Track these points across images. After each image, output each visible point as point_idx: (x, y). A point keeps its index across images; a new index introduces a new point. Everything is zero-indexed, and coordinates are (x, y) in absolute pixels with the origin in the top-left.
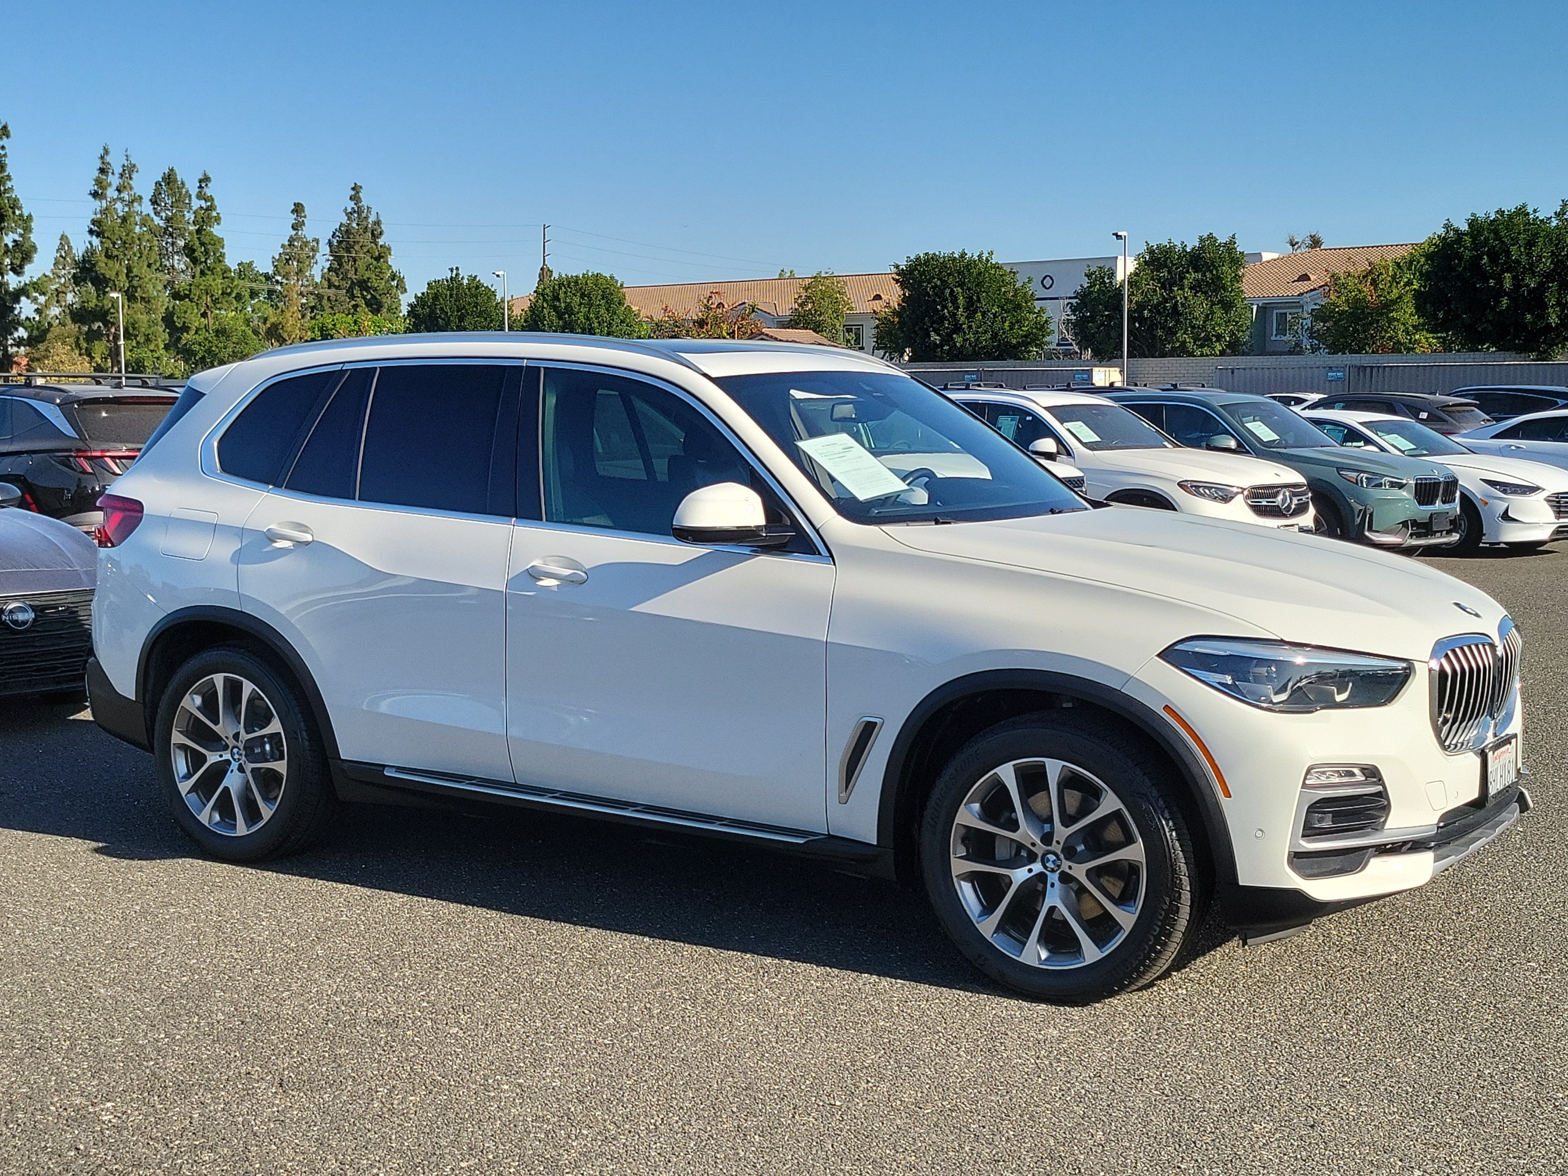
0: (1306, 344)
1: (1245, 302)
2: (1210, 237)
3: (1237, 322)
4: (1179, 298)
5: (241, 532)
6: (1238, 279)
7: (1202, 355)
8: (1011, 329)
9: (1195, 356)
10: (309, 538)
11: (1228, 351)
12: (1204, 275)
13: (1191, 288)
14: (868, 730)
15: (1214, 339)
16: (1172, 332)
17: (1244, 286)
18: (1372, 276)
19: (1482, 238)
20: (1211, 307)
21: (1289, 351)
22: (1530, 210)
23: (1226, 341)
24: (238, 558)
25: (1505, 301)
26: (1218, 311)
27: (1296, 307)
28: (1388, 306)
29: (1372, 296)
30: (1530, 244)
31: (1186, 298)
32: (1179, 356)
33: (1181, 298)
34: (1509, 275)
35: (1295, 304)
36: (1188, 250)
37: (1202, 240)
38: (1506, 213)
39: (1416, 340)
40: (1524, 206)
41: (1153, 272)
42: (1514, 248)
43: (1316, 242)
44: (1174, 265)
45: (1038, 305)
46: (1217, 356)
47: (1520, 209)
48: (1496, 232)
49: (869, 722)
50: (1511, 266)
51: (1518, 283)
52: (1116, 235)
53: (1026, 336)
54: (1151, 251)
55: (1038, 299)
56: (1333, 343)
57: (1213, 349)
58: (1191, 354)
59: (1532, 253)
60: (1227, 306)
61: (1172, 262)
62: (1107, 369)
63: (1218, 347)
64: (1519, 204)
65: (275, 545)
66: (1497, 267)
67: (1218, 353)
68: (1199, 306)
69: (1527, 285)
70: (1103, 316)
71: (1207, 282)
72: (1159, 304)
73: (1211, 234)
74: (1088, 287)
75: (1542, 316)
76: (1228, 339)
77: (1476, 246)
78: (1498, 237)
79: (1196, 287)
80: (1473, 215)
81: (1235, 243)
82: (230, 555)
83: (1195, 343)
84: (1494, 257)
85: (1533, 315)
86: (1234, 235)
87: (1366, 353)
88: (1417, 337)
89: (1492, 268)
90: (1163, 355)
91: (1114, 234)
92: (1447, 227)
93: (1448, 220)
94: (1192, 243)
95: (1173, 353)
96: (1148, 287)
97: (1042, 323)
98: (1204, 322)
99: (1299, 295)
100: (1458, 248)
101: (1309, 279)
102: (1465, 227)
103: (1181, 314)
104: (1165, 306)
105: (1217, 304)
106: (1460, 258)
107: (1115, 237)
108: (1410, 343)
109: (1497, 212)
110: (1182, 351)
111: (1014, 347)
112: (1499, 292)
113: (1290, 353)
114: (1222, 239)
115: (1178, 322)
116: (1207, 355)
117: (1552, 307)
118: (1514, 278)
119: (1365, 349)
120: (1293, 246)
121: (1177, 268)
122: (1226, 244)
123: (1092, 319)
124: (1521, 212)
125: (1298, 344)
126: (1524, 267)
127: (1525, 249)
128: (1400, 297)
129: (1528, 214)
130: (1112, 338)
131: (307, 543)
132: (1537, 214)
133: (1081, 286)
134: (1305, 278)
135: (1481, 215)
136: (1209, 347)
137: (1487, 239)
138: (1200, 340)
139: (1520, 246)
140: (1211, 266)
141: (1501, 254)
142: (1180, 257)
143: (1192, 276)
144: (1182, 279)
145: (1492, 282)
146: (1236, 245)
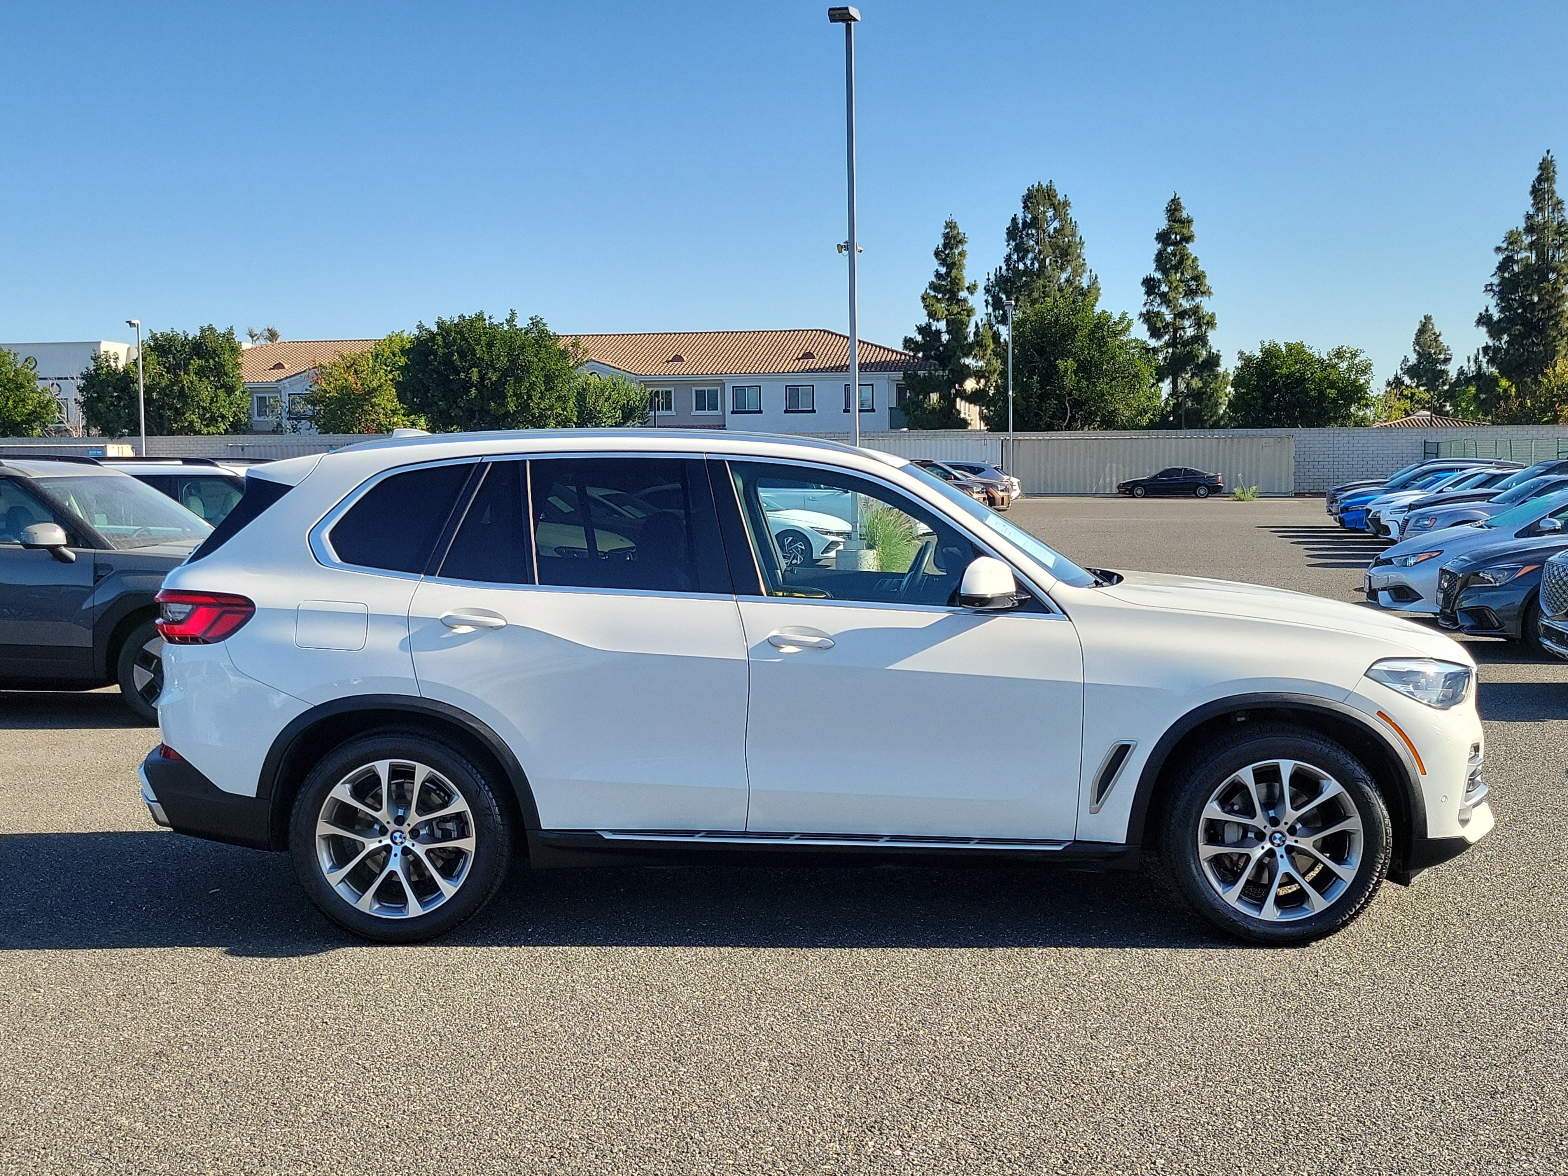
0: (287, 424)
1: (246, 386)
2: (211, 328)
3: (239, 405)
4: (185, 382)
5: (407, 621)
6: (237, 365)
7: (209, 434)
8: (15, 408)
9: (203, 435)
10: (503, 623)
11: (230, 430)
12: (207, 361)
13: (196, 373)
14: (1122, 752)
15: (220, 419)
16: (179, 413)
17: (243, 372)
18: (352, 366)
19: (451, 338)
20: (216, 391)
21: (273, 430)
22: (486, 317)
23: (229, 421)
24: (408, 645)
25: (473, 391)
26: (221, 393)
27: (274, 392)
28: (371, 393)
29: (356, 384)
30: (490, 345)
31: (192, 382)
32: (187, 434)
33: (187, 382)
34: (476, 370)
35: (275, 388)
36: (190, 339)
37: (203, 330)
38: (468, 318)
39: (394, 423)
40: (481, 313)
41: (158, 358)
42: (478, 348)
43: (273, 335)
44: (178, 352)
45: (40, 385)
46: (222, 434)
47: (479, 316)
48: (460, 332)
49: (1122, 746)
50: (477, 363)
51: (482, 377)
52: (129, 322)
53: (29, 415)
54: (154, 338)
55: (41, 379)
56: (324, 424)
57: (218, 428)
58: (199, 433)
59: (491, 352)
60: (230, 390)
61: (176, 349)
62: (120, 446)
63: (222, 427)
64: (478, 311)
65: (454, 631)
66: (466, 363)
67: (223, 432)
68: (205, 390)
69: (490, 379)
70: (112, 397)
71: (211, 368)
72: (167, 386)
73: (211, 325)
74: (94, 370)
75: (504, 405)
76: (231, 419)
77: (446, 345)
78: (464, 338)
79: (201, 373)
80: (440, 318)
81: (233, 334)
82: (398, 643)
83: (201, 423)
84: (462, 355)
85: (495, 403)
86: (232, 327)
87: (354, 433)
88: (396, 419)
89: (462, 364)
90: (171, 433)
91: (127, 322)
92: (420, 327)
93: (420, 322)
94: (194, 333)
95: (182, 431)
96: (155, 371)
97: (45, 402)
98: (210, 404)
99: (276, 381)
100: (432, 346)
101: (284, 368)
102: (435, 329)
103: (188, 397)
104: (173, 389)
105: (221, 388)
106: (435, 354)
107: (128, 324)
108: (390, 425)
109: (459, 317)
110: (190, 430)
111: (18, 424)
112: (467, 385)
113: (274, 432)
114: (221, 329)
115: (185, 403)
116: (213, 434)
117: (510, 397)
118: (480, 372)
119: (353, 430)
120: (252, 337)
121: (181, 355)
122: (224, 334)
123: (99, 399)
124: (480, 317)
125: (279, 425)
126: (487, 364)
127: (486, 348)
128: (380, 386)
129: (485, 320)
130: (122, 418)
131: (501, 627)
132: (492, 320)
133: (87, 368)
134: (279, 366)
135: (446, 318)
136: (214, 426)
137: (455, 339)
138: (206, 420)
139: (482, 347)
140: (213, 354)
141: (468, 352)
142: (183, 345)
143: (196, 362)
144: (187, 365)
145: (462, 375)
146: (234, 336)
